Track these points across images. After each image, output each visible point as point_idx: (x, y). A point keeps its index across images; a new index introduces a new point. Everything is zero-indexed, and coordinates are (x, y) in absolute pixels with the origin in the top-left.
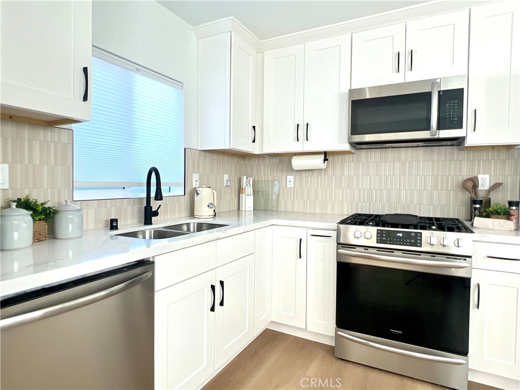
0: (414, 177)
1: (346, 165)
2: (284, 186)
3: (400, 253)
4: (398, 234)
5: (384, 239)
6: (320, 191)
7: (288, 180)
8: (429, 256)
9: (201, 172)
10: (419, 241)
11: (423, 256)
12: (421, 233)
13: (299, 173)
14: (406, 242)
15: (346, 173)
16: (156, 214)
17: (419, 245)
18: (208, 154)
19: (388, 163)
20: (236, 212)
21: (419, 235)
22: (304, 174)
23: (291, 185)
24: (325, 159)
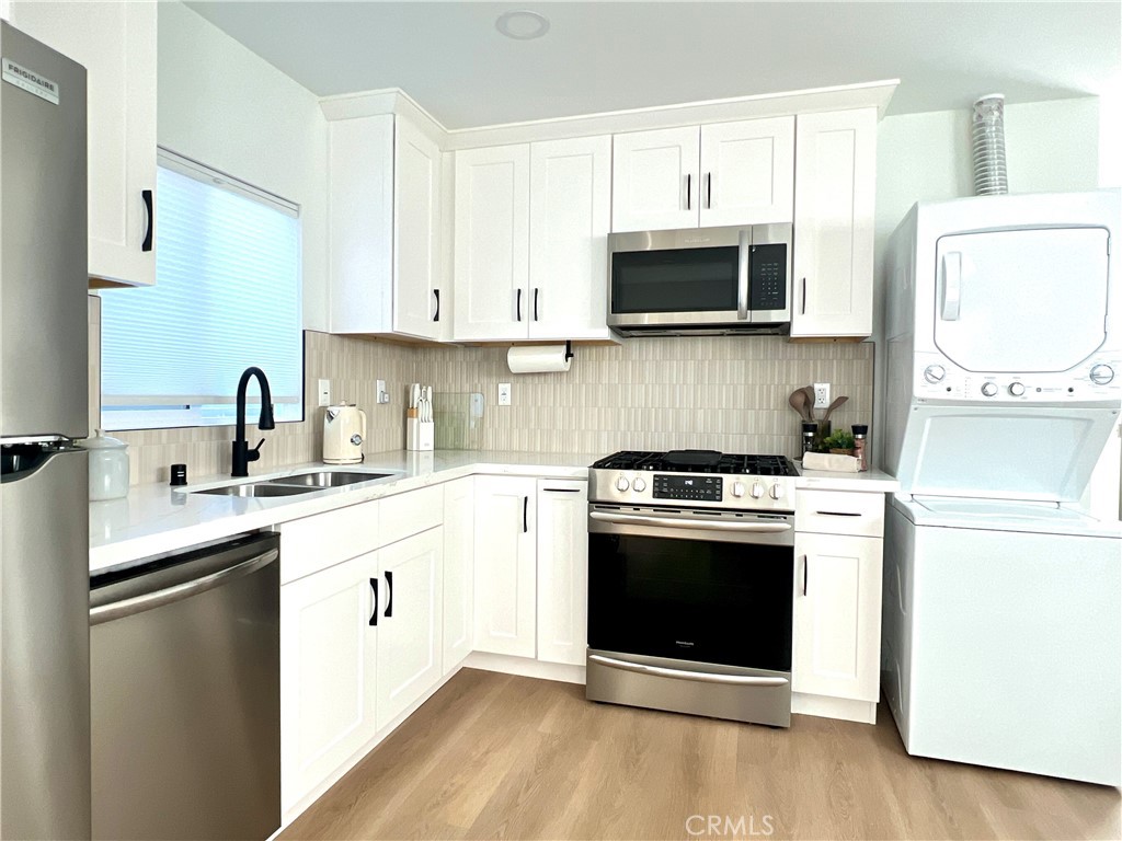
0: (717, 387)
1: (605, 364)
2: (492, 402)
3: (690, 513)
4: (687, 482)
5: (665, 490)
6: (559, 411)
7: (500, 392)
8: (732, 516)
10: (718, 492)
11: (725, 515)
12: (721, 479)
13: (521, 379)
14: (699, 494)
15: (605, 381)
16: (255, 455)
17: (718, 497)
18: (346, 342)
19: (675, 361)
21: (718, 481)
22: (529, 379)
23: (505, 401)
24: (569, 355)
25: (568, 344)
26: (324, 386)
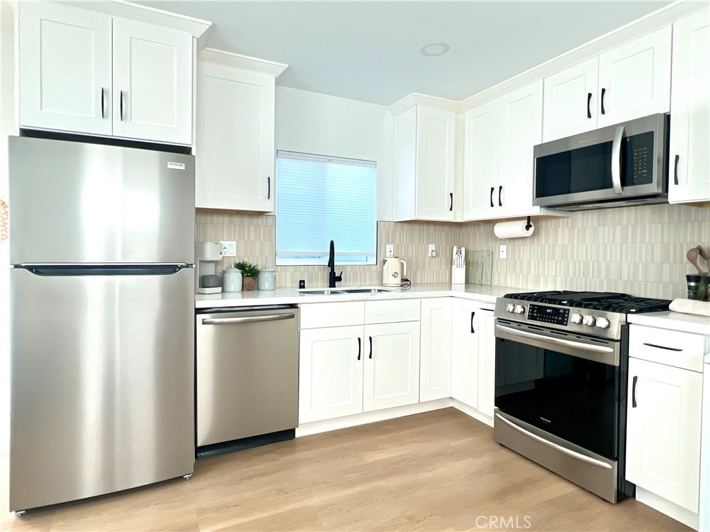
0: (638, 246)
1: (560, 231)
2: (497, 257)
3: (548, 332)
4: (548, 311)
5: (535, 315)
6: (533, 262)
7: (501, 250)
8: (574, 337)
9: (397, 241)
10: (566, 319)
11: (570, 336)
12: (569, 310)
13: (512, 242)
14: (554, 320)
15: (560, 242)
16: (339, 279)
17: (565, 323)
18: (406, 225)
19: (607, 228)
20: (447, 285)
21: (567, 312)
22: (516, 242)
23: (503, 256)
25: (529, 218)
26: (390, 247)
